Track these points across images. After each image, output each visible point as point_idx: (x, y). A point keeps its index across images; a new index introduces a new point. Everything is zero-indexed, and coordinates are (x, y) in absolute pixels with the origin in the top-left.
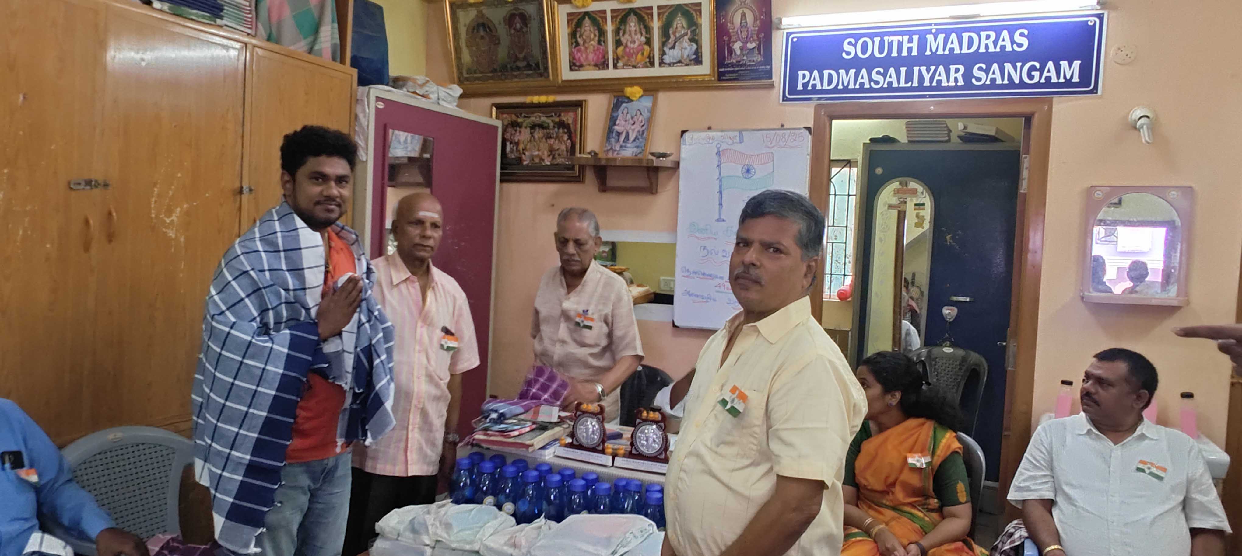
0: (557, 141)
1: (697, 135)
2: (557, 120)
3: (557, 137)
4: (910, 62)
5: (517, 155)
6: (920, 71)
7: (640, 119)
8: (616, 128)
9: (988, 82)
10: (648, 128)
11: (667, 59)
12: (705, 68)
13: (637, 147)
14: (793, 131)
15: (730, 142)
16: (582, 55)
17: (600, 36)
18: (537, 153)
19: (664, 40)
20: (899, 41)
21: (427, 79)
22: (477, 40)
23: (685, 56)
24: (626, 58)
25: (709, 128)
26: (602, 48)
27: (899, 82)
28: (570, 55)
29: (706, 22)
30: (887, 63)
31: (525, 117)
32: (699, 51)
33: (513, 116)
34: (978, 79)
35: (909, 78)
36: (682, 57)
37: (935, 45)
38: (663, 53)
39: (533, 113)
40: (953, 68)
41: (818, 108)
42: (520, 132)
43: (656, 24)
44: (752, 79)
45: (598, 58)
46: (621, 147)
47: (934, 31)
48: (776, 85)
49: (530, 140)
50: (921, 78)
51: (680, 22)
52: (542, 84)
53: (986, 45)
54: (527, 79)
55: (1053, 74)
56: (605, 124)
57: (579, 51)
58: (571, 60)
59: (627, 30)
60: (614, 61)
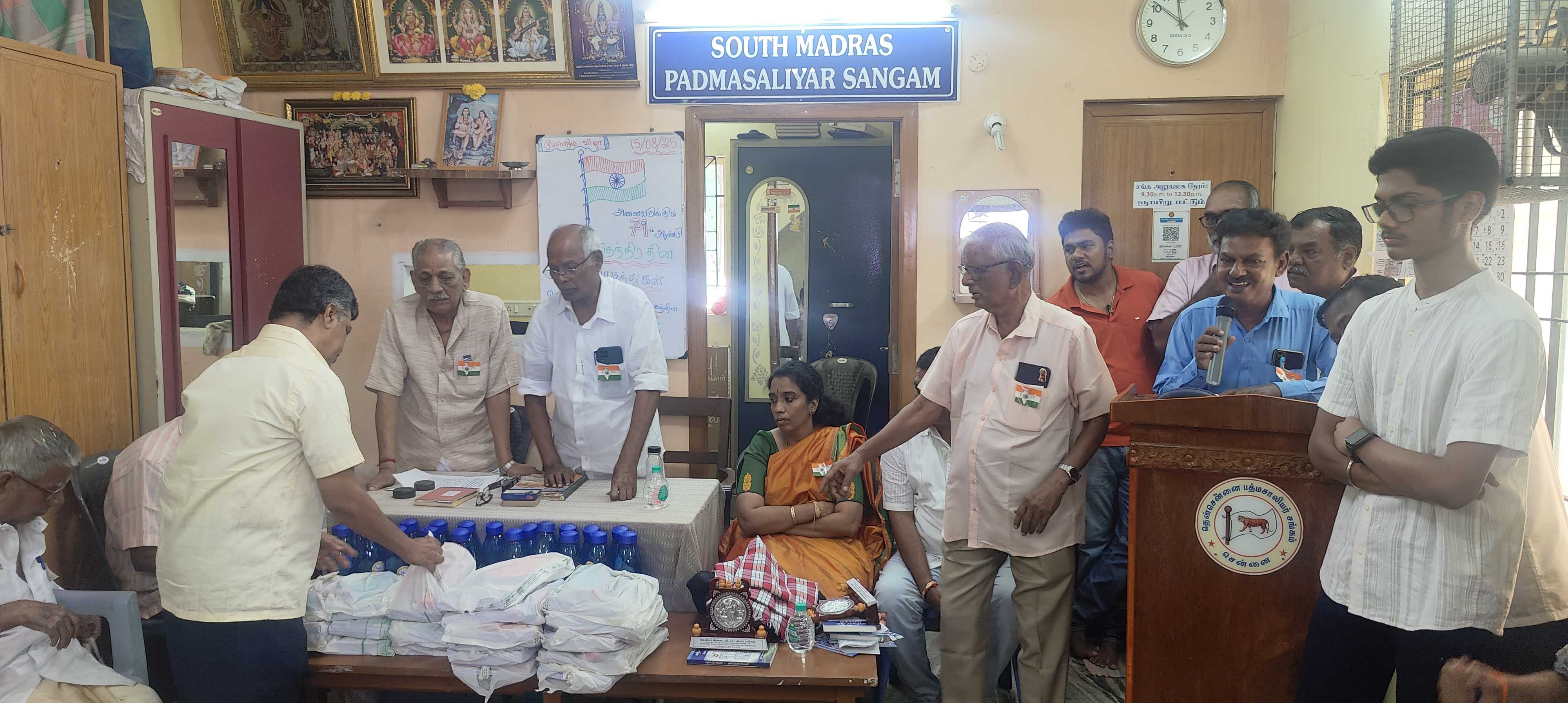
0: (379, 148)
1: (554, 140)
2: (378, 122)
3: (379, 143)
4: (782, 64)
5: (325, 164)
6: (792, 73)
7: (485, 122)
8: (456, 132)
9: (858, 87)
10: (497, 133)
11: (513, 53)
12: (559, 64)
13: (485, 155)
14: (664, 137)
15: (594, 148)
16: (404, 43)
17: (427, 23)
18: (353, 162)
19: (507, 30)
20: (768, 40)
21: (200, 71)
22: (258, 18)
23: (535, 51)
24: (462, 50)
25: (569, 133)
26: (430, 36)
27: (771, 86)
28: (388, 43)
30: (759, 64)
31: (332, 117)
32: (551, 44)
33: (316, 115)
34: (849, 84)
35: (781, 80)
36: (532, 52)
37: (805, 46)
38: (509, 46)
39: (343, 113)
40: (824, 71)
41: (689, 111)
42: (327, 136)
43: (497, 12)
44: (614, 78)
45: (426, 47)
46: (464, 155)
47: (803, 32)
48: (642, 84)
49: (343, 147)
50: (794, 81)
51: (526, 11)
52: (353, 77)
53: (854, 48)
54: (332, 71)
55: (917, 80)
56: (440, 127)
57: (401, 38)
58: (391, 49)
59: (462, 17)
60: (446, 52)
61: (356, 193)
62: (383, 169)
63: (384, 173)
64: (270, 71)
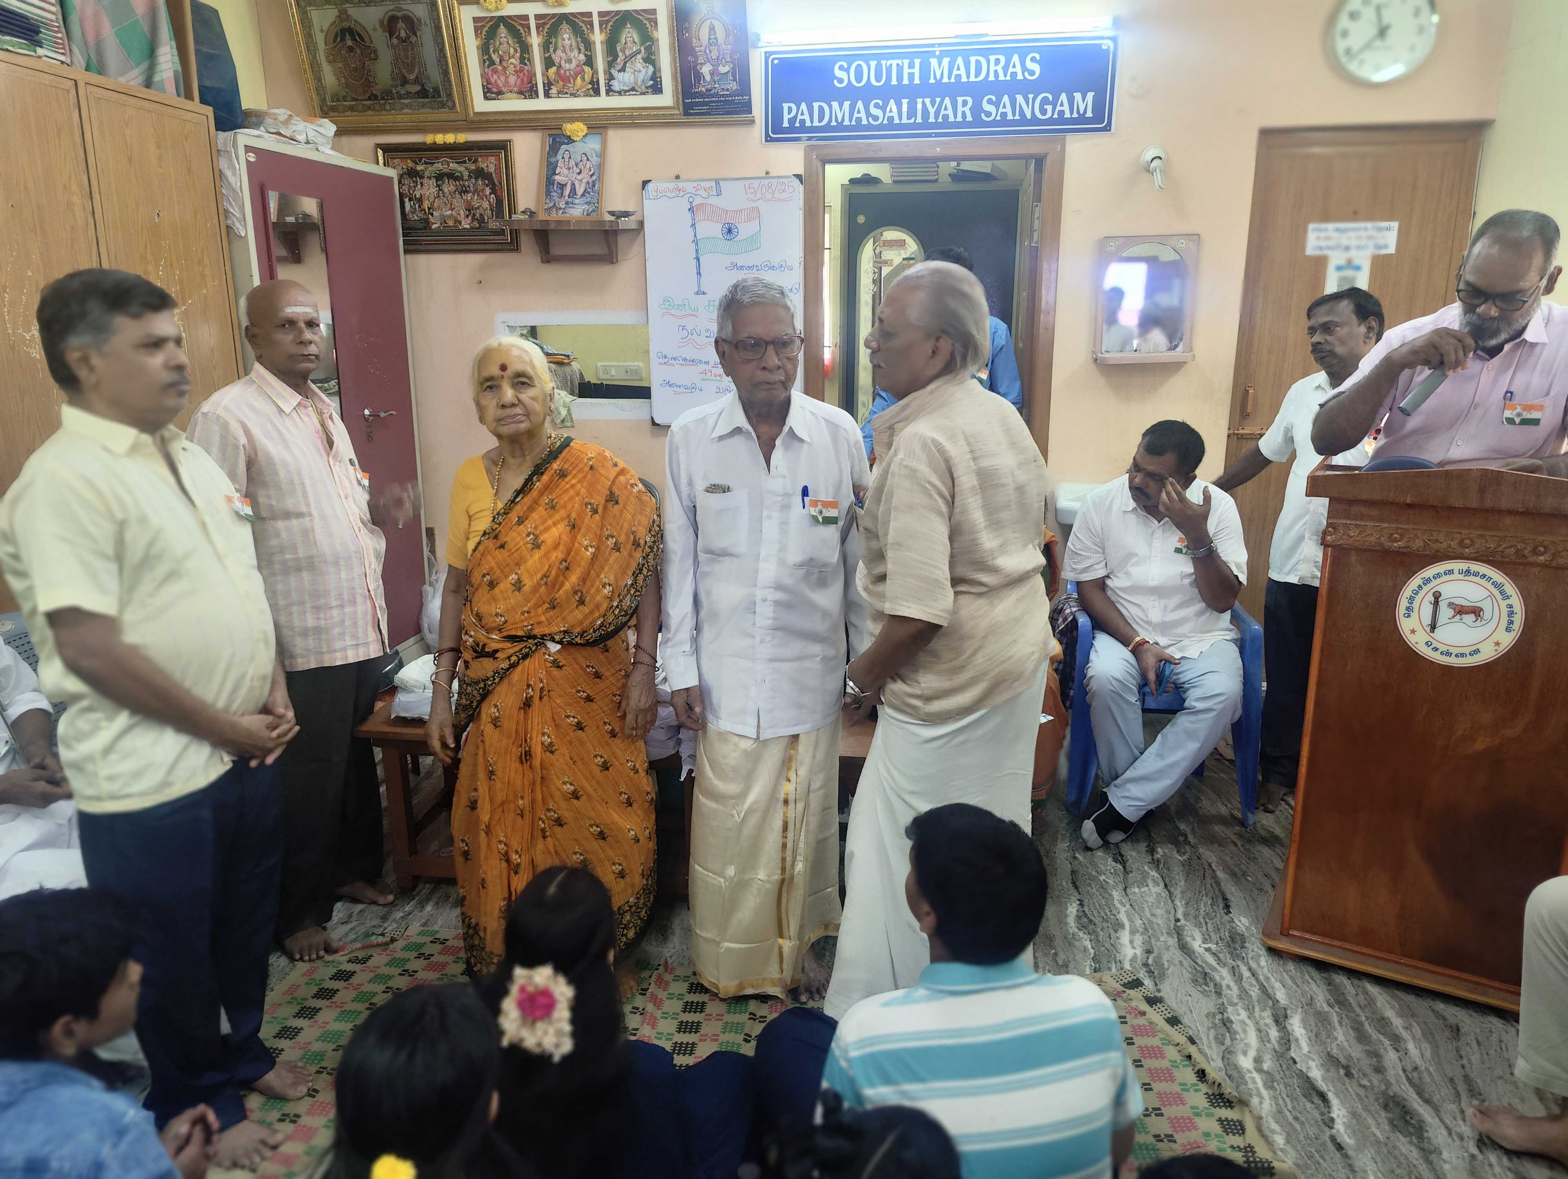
0: (476, 197)
1: (662, 186)
2: (473, 168)
3: (476, 191)
4: (912, 92)
5: (421, 215)
6: (924, 103)
7: (588, 166)
8: (557, 177)
9: (998, 118)
10: (601, 178)
11: (616, 86)
12: (666, 99)
13: (588, 203)
14: (780, 180)
15: (705, 194)
16: (499, 77)
17: (522, 52)
18: (449, 212)
19: (610, 59)
20: (898, 65)
21: (288, 113)
22: (343, 52)
23: (639, 83)
24: (561, 83)
25: (677, 177)
26: (526, 68)
27: (900, 117)
28: (482, 77)
29: (663, 35)
30: (888, 93)
31: (426, 163)
32: (658, 75)
33: (409, 161)
34: (989, 114)
35: (912, 113)
36: (636, 84)
37: (939, 70)
38: (611, 78)
39: (437, 158)
40: (960, 100)
41: (808, 151)
42: (422, 184)
43: (598, 38)
44: (727, 113)
45: (523, 80)
46: (567, 203)
47: (937, 53)
48: (757, 120)
49: (438, 196)
50: (925, 112)
51: (629, 36)
52: (445, 117)
53: (996, 72)
54: (422, 110)
55: (1066, 108)
56: (540, 172)
57: (495, 71)
58: (485, 84)
59: (560, 44)
60: (544, 87)
61: (454, 247)
62: (481, 220)
63: (483, 225)
64: (360, 111)
